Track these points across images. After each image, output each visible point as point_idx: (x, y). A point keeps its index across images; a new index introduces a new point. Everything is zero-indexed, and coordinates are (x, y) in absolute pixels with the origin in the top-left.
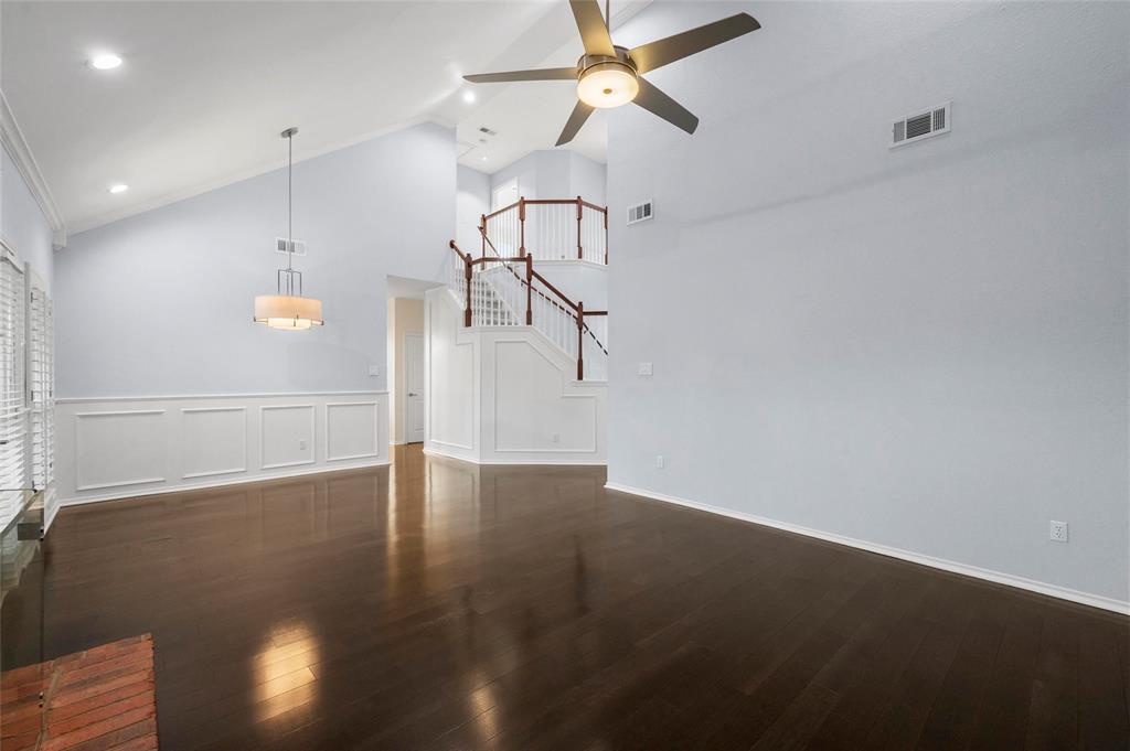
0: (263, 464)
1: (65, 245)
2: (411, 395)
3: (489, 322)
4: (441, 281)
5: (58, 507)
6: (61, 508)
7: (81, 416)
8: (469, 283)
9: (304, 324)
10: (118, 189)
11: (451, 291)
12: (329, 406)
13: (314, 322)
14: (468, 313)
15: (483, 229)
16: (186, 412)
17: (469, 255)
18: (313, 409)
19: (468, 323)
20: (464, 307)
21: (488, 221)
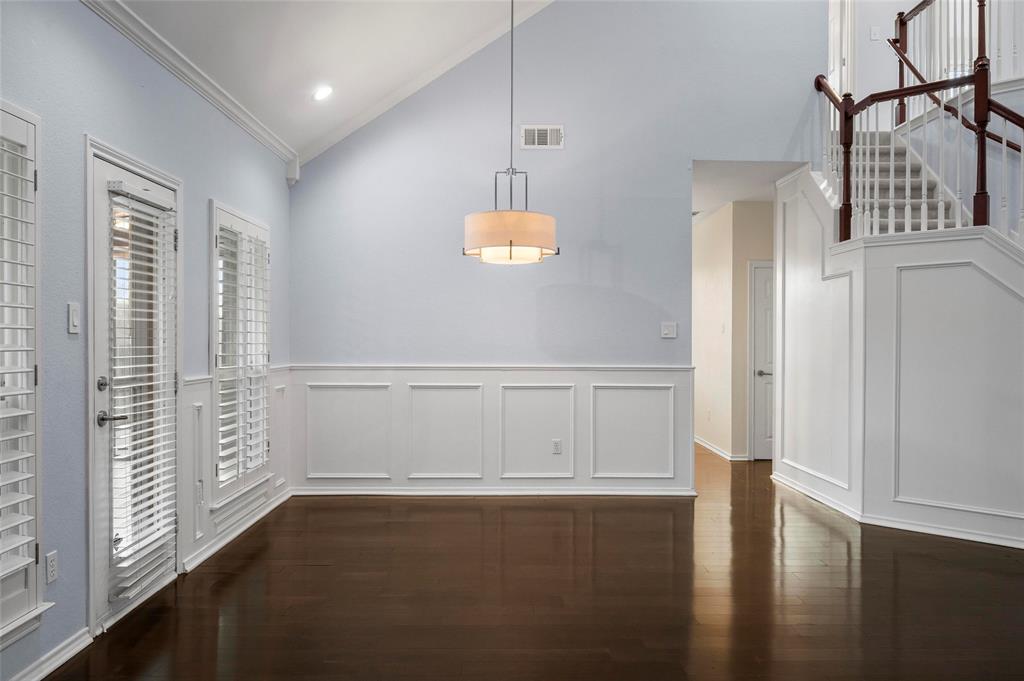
0: (503, 471)
1: (298, 177)
2: (761, 373)
3: (884, 229)
4: (797, 159)
5: (290, 495)
6: (293, 496)
7: (311, 387)
8: (847, 154)
9: (527, 255)
10: (323, 93)
11: (816, 175)
12: (596, 388)
13: (545, 251)
14: (846, 213)
15: (899, 44)
16: (413, 387)
17: (847, 97)
18: (572, 392)
19: (845, 233)
20: (836, 203)
21: (910, 24)
